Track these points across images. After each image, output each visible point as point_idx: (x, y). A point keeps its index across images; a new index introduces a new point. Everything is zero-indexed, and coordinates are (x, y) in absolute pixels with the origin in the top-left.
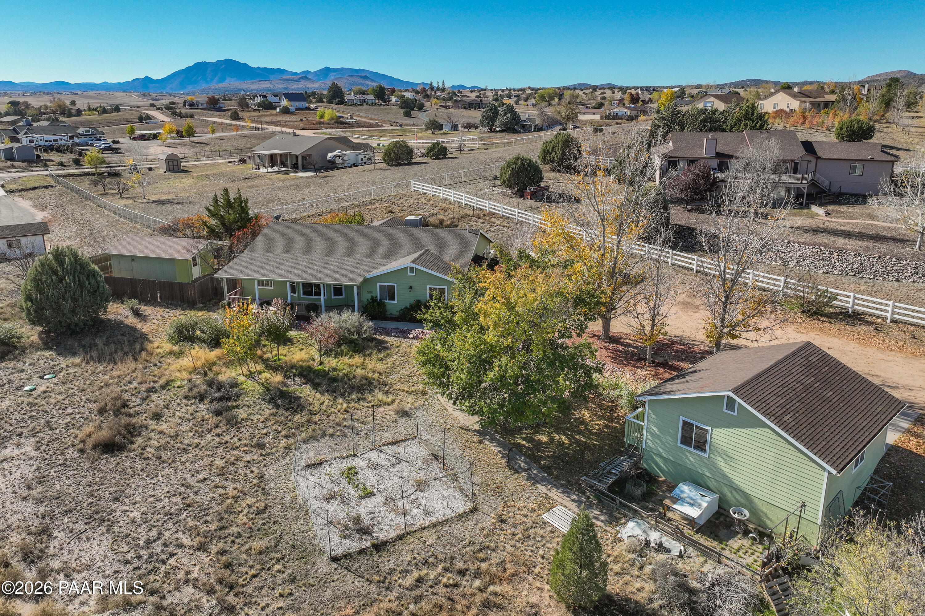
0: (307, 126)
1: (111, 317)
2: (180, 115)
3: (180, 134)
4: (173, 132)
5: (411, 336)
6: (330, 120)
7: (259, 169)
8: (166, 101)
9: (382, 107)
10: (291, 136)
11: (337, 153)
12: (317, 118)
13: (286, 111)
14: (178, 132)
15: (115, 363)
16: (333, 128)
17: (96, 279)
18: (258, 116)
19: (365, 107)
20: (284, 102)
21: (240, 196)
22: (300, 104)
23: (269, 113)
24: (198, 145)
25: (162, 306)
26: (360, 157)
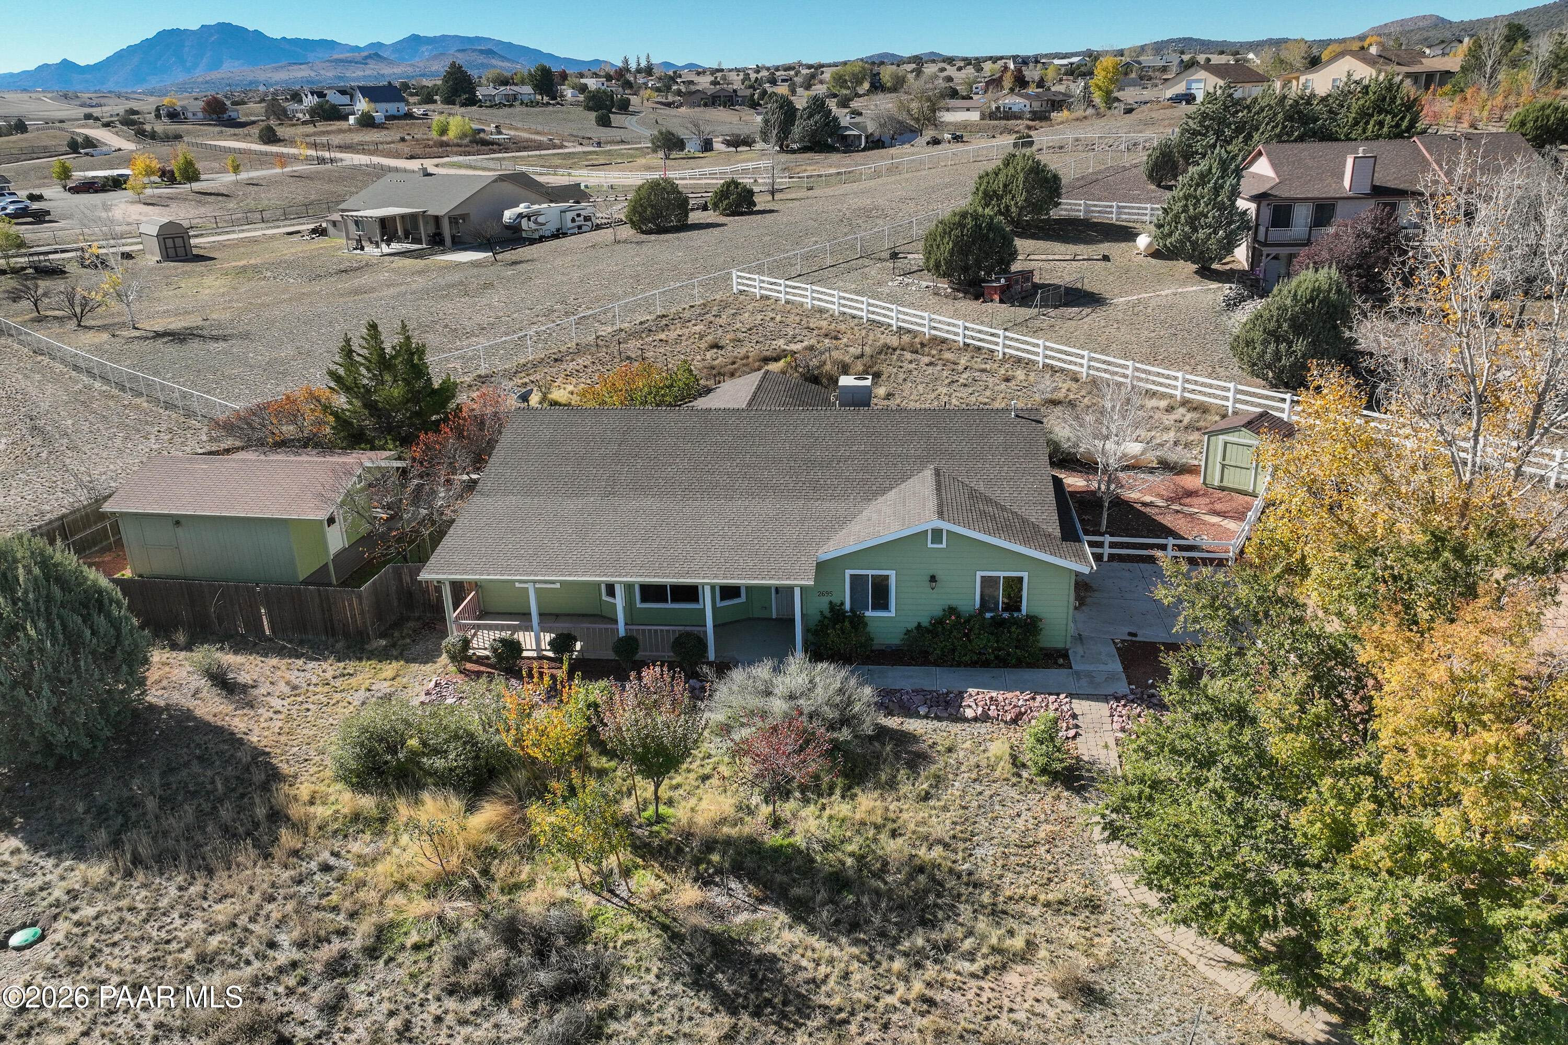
0: (418, 151)
1: (155, 697)
2: (153, 136)
3: (168, 177)
4: (153, 173)
5: (969, 713)
6: (461, 138)
7: (362, 249)
8: (119, 108)
9: (551, 108)
10: (420, 177)
11: (522, 208)
12: (434, 135)
13: (367, 122)
14: (163, 173)
15: (210, 872)
16: (469, 154)
17: (108, 616)
18: (314, 134)
19: (518, 109)
20: (362, 105)
21: (408, 338)
22: (393, 108)
23: (334, 128)
24: (211, 199)
25: (281, 652)
26: (570, 215)
